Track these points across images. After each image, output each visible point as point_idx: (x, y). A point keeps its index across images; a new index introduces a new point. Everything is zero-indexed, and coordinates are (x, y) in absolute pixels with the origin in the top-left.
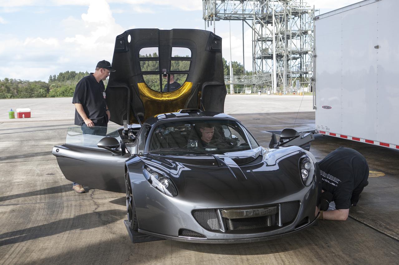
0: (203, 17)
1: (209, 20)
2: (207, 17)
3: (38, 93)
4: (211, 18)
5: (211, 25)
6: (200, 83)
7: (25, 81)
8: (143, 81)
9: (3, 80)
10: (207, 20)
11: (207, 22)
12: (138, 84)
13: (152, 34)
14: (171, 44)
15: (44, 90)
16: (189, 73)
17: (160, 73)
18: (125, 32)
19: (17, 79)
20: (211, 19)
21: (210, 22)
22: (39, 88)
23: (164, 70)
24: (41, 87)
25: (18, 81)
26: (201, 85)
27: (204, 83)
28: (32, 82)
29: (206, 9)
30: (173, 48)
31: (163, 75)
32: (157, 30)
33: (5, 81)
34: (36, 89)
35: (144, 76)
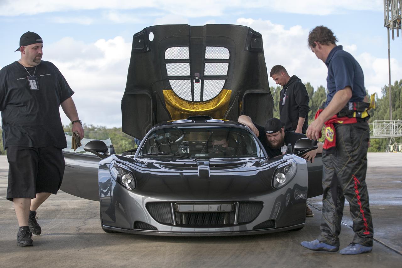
0: (385, 24)
1: (395, 27)
2: (392, 23)
3: (119, 146)
4: (397, 24)
5: (398, 36)
6: (241, 91)
7: (99, 127)
8: (170, 88)
9: (67, 126)
10: (391, 28)
11: (391, 32)
12: (164, 91)
13: (180, 31)
14: (204, 43)
15: (127, 143)
16: (227, 78)
17: (191, 78)
18: (145, 29)
19: (87, 125)
20: (397, 26)
21: (395, 31)
22: (120, 138)
23: (196, 74)
24: (122, 138)
25: (89, 128)
26: (242, 93)
27: (245, 91)
28: (110, 130)
29: (389, 11)
30: (207, 48)
31: (194, 80)
32: (187, 26)
33: (70, 127)
34: (116, 140)
35: (171, 81)
